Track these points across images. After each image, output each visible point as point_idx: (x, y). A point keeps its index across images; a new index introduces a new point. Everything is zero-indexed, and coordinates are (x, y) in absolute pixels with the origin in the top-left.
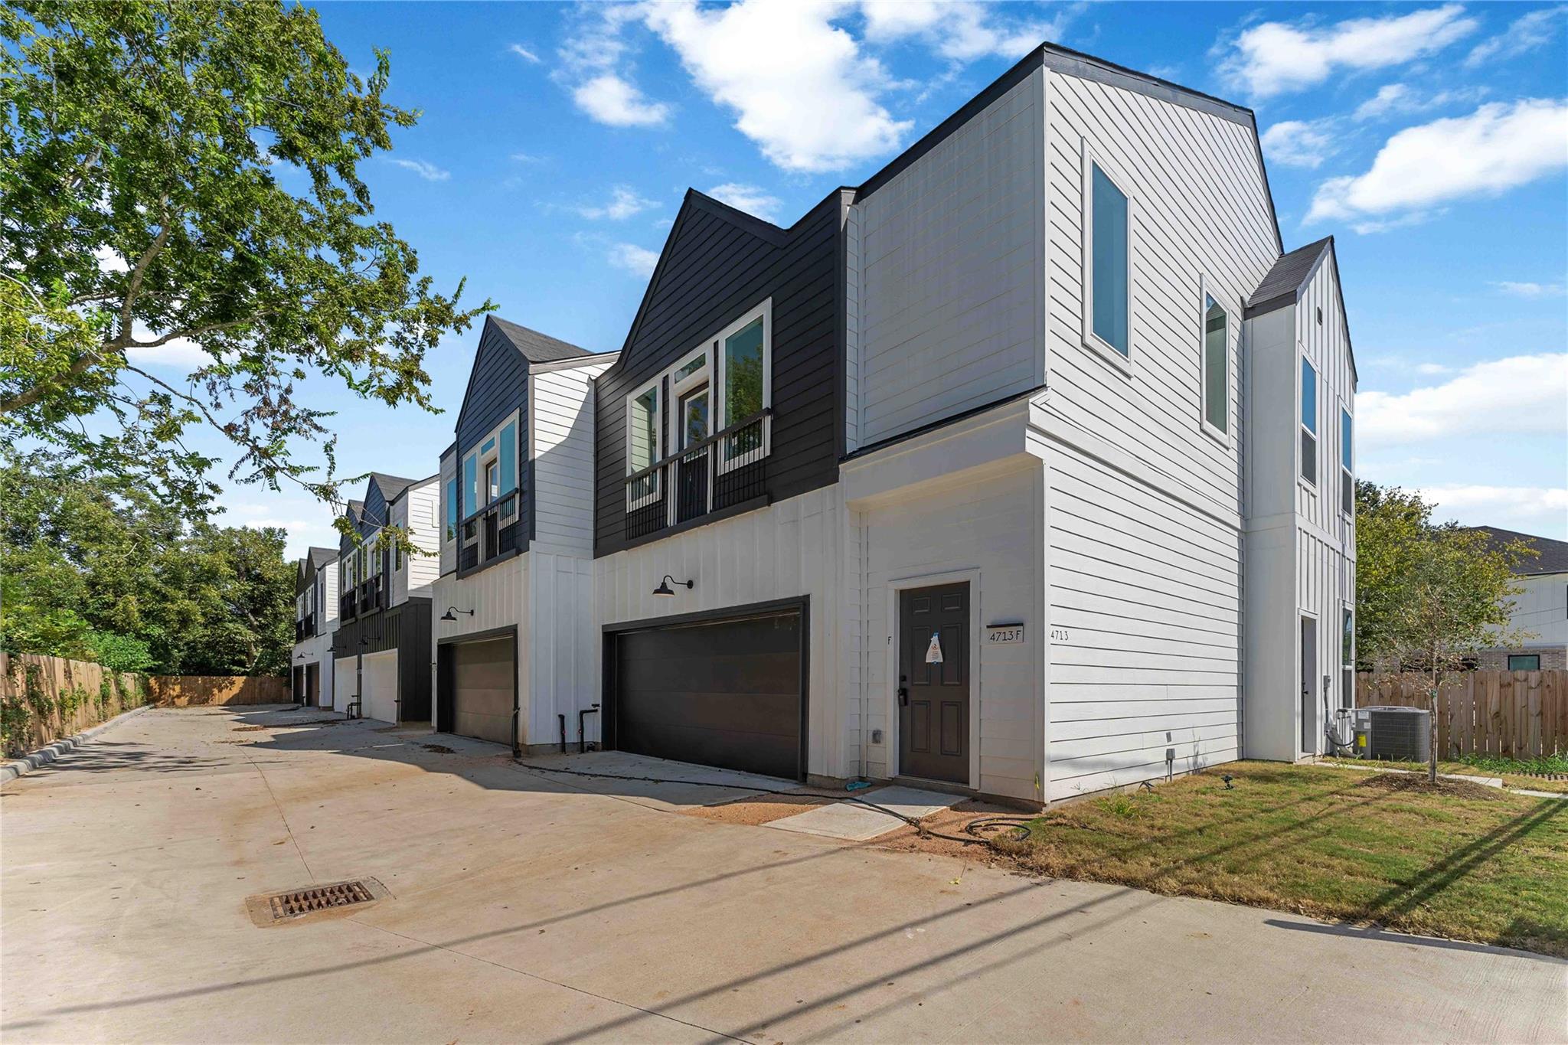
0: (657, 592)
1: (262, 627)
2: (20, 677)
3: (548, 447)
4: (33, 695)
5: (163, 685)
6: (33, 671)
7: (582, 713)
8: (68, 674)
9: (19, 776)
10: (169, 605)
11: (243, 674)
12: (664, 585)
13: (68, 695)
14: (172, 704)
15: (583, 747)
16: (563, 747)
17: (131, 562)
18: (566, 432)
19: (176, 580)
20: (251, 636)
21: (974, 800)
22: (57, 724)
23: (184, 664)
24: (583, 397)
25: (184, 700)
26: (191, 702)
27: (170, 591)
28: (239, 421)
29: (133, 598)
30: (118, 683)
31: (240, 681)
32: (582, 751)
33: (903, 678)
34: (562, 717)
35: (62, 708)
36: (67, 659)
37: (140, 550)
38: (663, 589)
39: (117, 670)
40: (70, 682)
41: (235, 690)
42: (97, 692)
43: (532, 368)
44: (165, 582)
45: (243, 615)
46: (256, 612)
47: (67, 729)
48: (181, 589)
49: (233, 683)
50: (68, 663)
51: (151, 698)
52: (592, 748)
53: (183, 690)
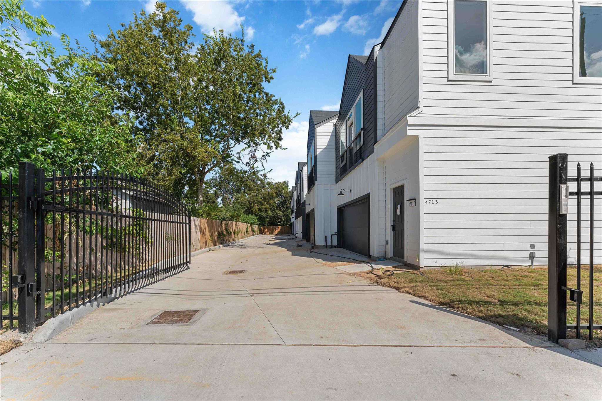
0: (339, 195)
1: (284, 211)
2: (224, 226)
3: (321, 150)
4: (227, 230)
5: (264, 228)
6: (227, 225)
7: (332, 235)
8: (236, 226)
9: (220, 248)
10: (263, 206)
11: (281, 225)
12: (341, 192)
13: (236, 230)
14: (265, 234)
15: (332, 246)
16: (326, 246)
17: (256, 195)
18: (326, 144)
19: (265, 200)
20: (281, 214)
21: (405, 265)
22: (233, 237)
23: (269, 222)
24: (331, 131)
25: (268, 233)
26: (270, 234)
27: (263, 202)
28: (248, 161)
29: (256, 205)
30: (252, 228)
31: (280, 227)
32: (332, 248)
33: (394, 221)
34: (326, 236)
35: (234, 233)
36: (236, 222)
37: (258, 191)
38: (341, 194)
39: (251, 225)
40: (237, 228)
41: (279, 230)
42: (245, 230)
43: (316, 126)
44: (263, 200)
45: (280, 208)
46: (283, 207)
47: (236, 239)
48: (266, 201)
49: (278, 228)
50: (236, 223)
51: (261, 232)
52: (335, 247)
53: (268, 230)
